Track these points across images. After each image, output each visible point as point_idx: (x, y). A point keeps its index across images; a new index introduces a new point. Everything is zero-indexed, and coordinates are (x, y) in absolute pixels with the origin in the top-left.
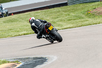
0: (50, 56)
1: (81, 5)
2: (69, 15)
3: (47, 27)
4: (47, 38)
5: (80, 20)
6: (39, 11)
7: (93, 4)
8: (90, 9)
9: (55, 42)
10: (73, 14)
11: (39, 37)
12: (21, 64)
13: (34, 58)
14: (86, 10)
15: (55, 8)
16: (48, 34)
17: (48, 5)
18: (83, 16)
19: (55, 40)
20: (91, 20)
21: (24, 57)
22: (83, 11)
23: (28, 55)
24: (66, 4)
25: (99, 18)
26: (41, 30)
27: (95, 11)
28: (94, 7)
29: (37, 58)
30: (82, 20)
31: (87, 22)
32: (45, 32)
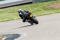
0: (22, 33)
1: (40, 3)
2: (33, 9)
3: (29, 15)
4: (29, 22)
5: (39, 12)
6: (16, 7)
7: (47, 2)
8: (46, 6)
9: (34, 24)
10: (36, 9)
11: (24, 21)
12: (5, 38)
13: (13, 35)
14: (43, 6)
15: (25, 5)
16: (30, 20)
17: (21, 3)
18: (41, 9)
19: (34, 23)
20: (46, 12)
21: (7, 34)
22: (41, 7)
23: (9, 33)
24: (31, 3)
25: (51, 11)
26: (25, 17)
27: (48, 6)
28: (48, 4)
29: (14, 35)
30: (41, 12)
31: (44, 13)
32: (28, 18)
